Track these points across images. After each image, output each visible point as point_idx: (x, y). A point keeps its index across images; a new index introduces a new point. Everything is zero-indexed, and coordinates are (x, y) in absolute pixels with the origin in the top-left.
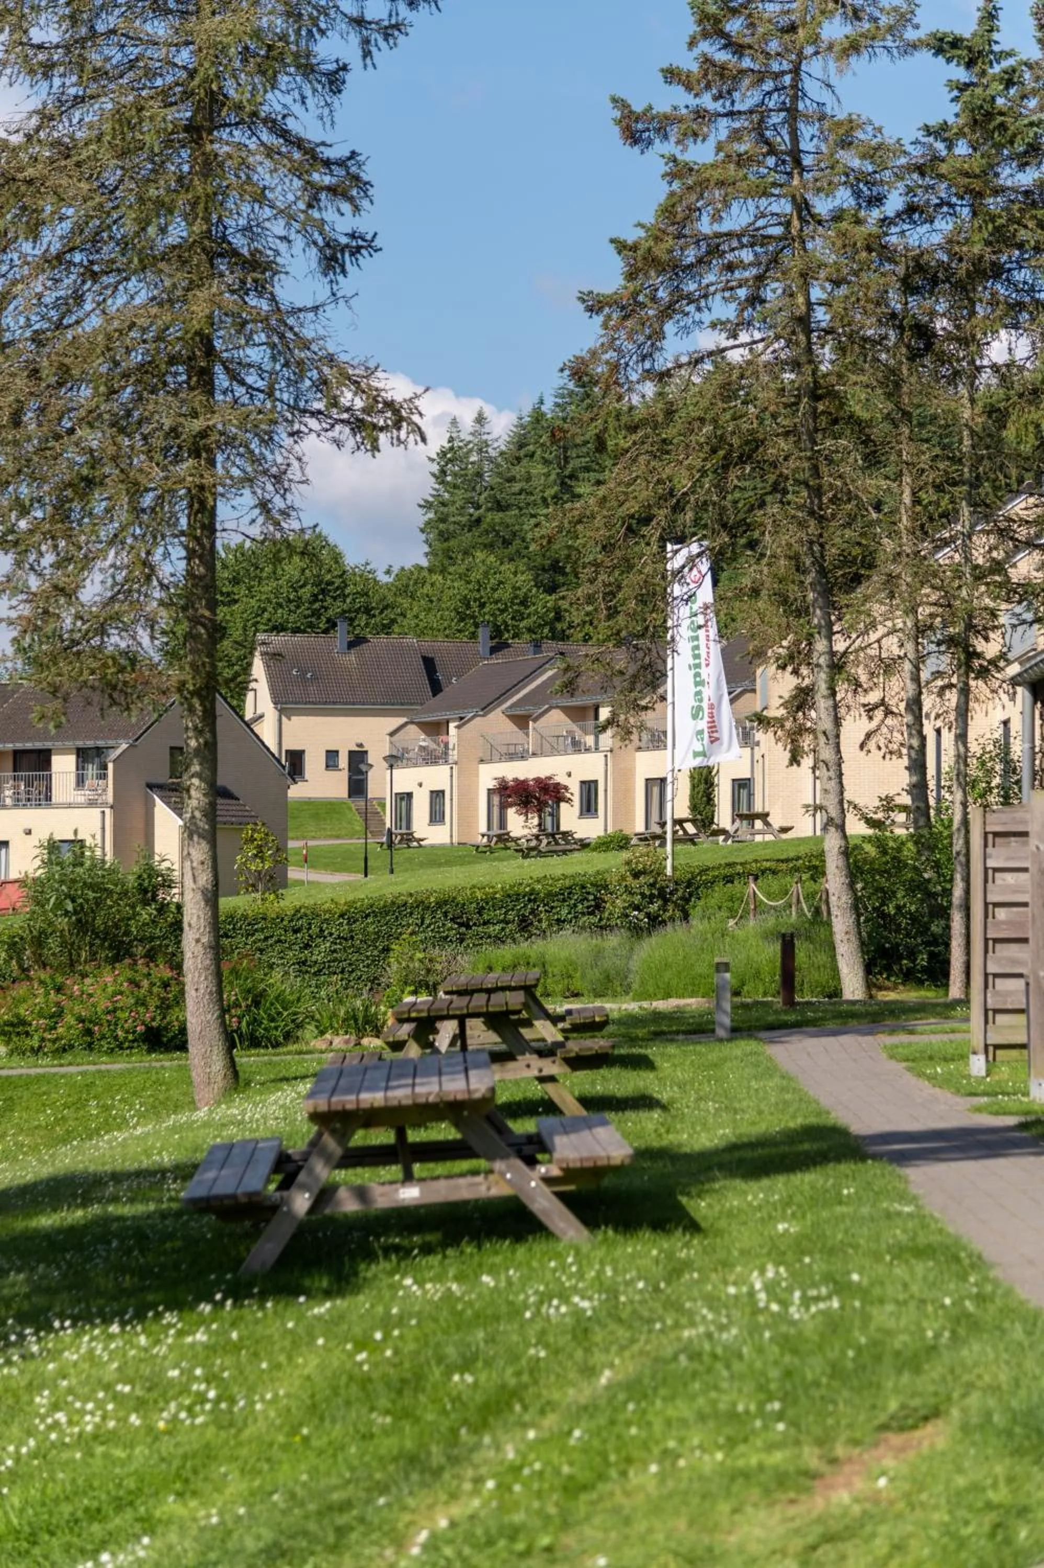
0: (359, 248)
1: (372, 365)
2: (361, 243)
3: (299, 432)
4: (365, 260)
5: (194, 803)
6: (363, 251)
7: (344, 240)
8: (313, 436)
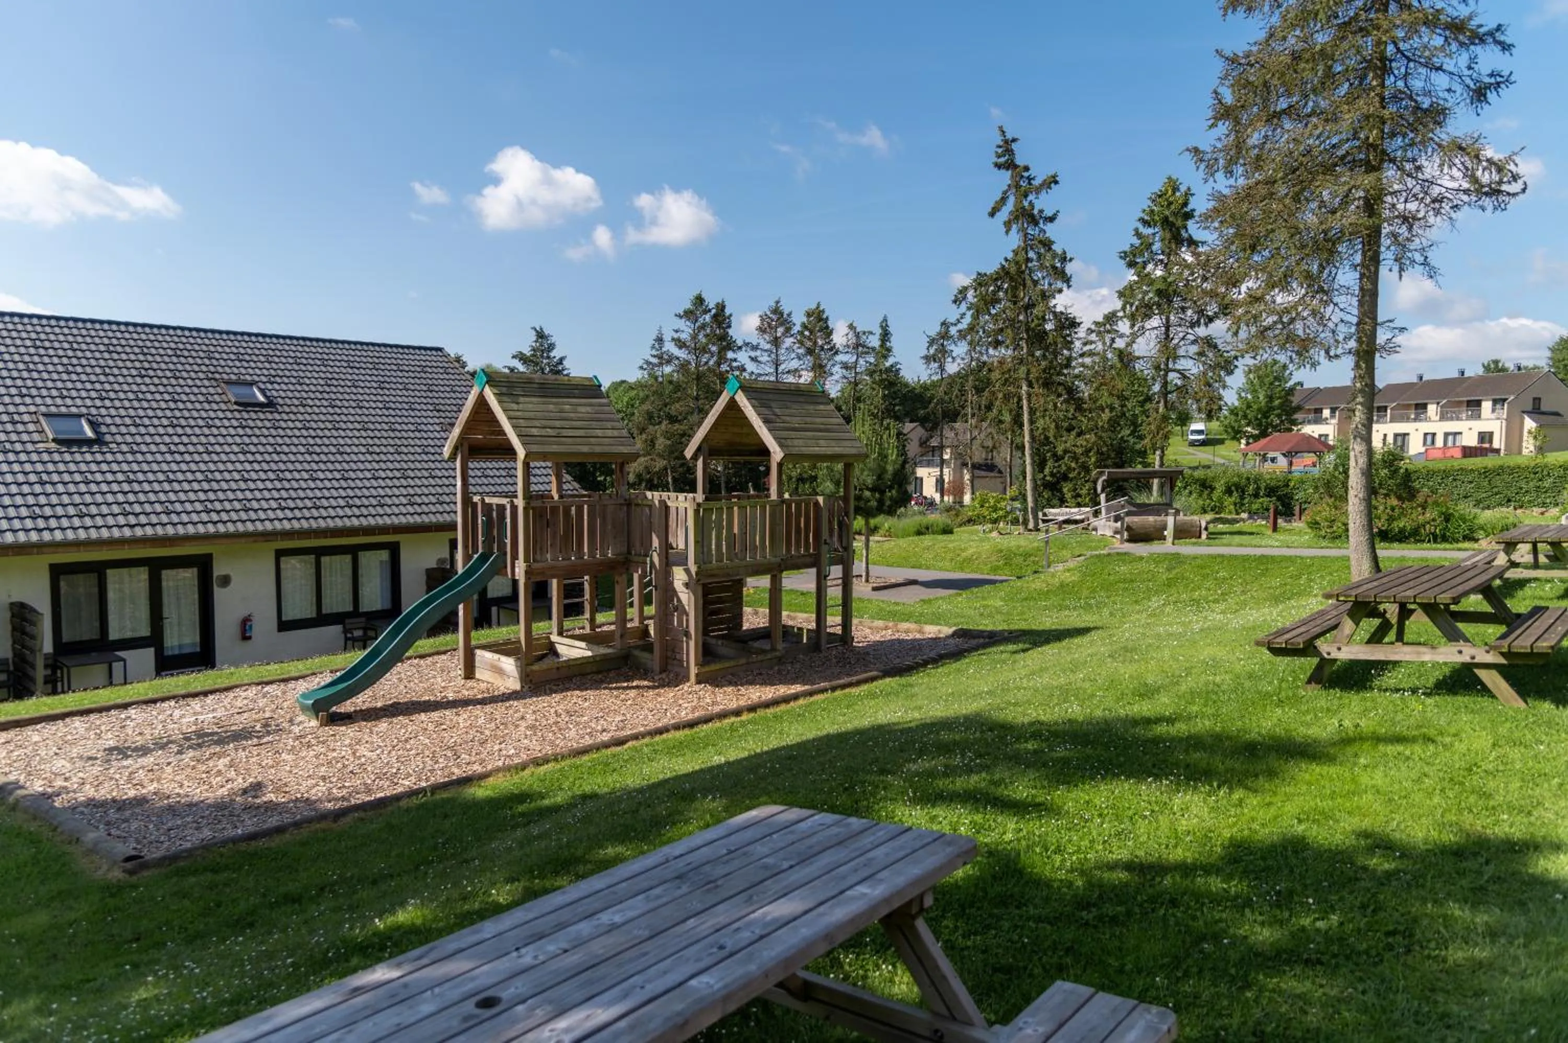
0: (1498, 84)
1: (1476, 135)
2: (1499, 79)
3: (1456, 206)
4: (1503, 91)
5: (1357, 419)
6: (1503, 86)
7: (1487, 80)
8: (1466, 207)
